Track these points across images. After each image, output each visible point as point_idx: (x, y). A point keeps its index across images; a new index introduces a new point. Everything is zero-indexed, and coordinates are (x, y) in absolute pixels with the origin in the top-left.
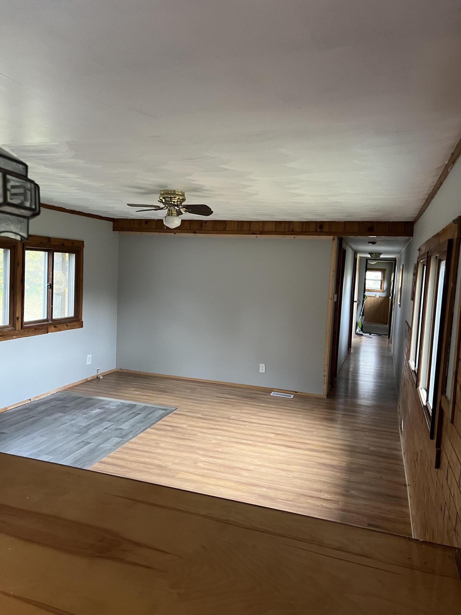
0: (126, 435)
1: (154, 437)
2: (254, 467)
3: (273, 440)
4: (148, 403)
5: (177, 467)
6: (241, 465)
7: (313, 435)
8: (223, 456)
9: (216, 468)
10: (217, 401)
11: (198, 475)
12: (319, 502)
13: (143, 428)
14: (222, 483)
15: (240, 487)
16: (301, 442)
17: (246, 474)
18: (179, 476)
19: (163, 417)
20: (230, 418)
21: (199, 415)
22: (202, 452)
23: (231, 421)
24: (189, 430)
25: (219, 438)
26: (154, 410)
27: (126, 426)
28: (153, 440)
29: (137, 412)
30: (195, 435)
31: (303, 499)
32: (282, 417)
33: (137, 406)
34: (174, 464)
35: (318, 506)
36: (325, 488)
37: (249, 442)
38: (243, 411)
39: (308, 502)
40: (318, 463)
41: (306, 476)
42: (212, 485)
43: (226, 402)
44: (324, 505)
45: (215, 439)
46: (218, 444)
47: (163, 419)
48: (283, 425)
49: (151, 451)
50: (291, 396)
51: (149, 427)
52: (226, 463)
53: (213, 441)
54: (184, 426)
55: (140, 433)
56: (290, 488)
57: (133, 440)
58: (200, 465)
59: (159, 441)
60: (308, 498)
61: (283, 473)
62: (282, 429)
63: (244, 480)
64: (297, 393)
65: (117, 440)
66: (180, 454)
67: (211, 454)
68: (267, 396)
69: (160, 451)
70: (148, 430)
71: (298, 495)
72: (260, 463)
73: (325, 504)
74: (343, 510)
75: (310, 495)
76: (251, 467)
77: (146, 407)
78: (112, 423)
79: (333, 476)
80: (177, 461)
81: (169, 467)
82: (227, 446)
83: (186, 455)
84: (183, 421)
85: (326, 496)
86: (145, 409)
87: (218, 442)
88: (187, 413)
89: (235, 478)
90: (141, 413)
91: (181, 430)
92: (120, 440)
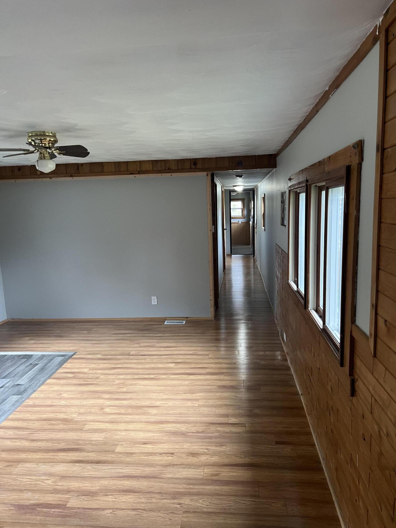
0: (25, 391)
1: (56, 388)
2: (161, 402)
3: (174, 369)
4: (45, 351)
5: (83, 418)
6: (147, 403)
7: (209, 358)
8: (129, 396)
9: (123, 411)
10: (115, 338)
11: (107, 422)
12: (227, 427)
13: (42, 379)
14: (131, 426)
15: (151, 427)
16: (200, 367)
17: (154, 411)
18: (87, 427)
19: (63, 364)
20: (130, 354)
21: (99, 356)
22: (107, 396)
23: (131, 357)
24: (91, 374)
25: (122, 377)
26: (52, 358)
27: (23, 381)
28: (54, 391)
29: (35, 362)
30: (98, 378)
31: (213, 428)
32: (179, 344)
33: (33, 356)
34: (80, 414)
35: (228, 433)
36: (230, 411)
37: (152, 376)
38: (142, 345)
39: (218, 430)
40: (219, 386)
41: (211, 402)
42: (121, 431)
43: (123, 338)
44: (232, 430)
45: (119, 379)
46: (123, 383)
47: (63, 366)
48: (181, 352)
49: (53, 404)
50: (183, 322)
51: (49, 378)
52: (133, 403)
53: (117, 382)
54: (86, 370)
55: (39, 386)
56: (198, 418)
57: (33, 396)
58: (107, 410)
59: (62, 391)
60: (217, 425)
61: (189, 404)
62: (181, 357)
63: (153, 419)
64: (188, 319)
65: (15, 398)
66: (85, 402)
67: (117, 397)
68: (162, 326)
69: (63, 402)
70: (49, 381)
71: (207, 424)
72: (165, 397)
73: (234, 429)
74: (252, 432)
75: (218, 422)
76: (158, 403)
77: (43, 356)
78: (8, 380)
79: (234, 397)
80: (82, 411)
81: (75, 419)
82: (131, 385)
83: (92, 402)
84: (84, 365)
85: (233, 420)
86: (42, 358)
87: (121, 381)
88: (87, 355)
89: (144, 418)
90: (38, 363)
91: (82, 375)
92: (19, 397)
